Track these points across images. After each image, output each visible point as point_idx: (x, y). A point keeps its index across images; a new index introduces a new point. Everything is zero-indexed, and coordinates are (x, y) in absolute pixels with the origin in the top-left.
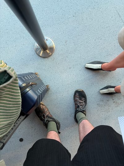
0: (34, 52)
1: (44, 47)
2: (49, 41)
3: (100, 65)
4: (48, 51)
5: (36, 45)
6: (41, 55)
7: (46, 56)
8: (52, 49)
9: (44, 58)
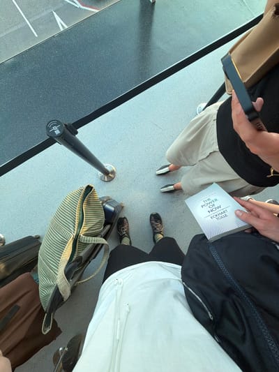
0: (99, 181)
1: (106, 172)
2: (109, 167)
3: (167, 168)
4: (110, 175)
5: (100, 173)
6: (106, 180)
7: (111, 179)
8: (113, 172)
9: (109, 181)
